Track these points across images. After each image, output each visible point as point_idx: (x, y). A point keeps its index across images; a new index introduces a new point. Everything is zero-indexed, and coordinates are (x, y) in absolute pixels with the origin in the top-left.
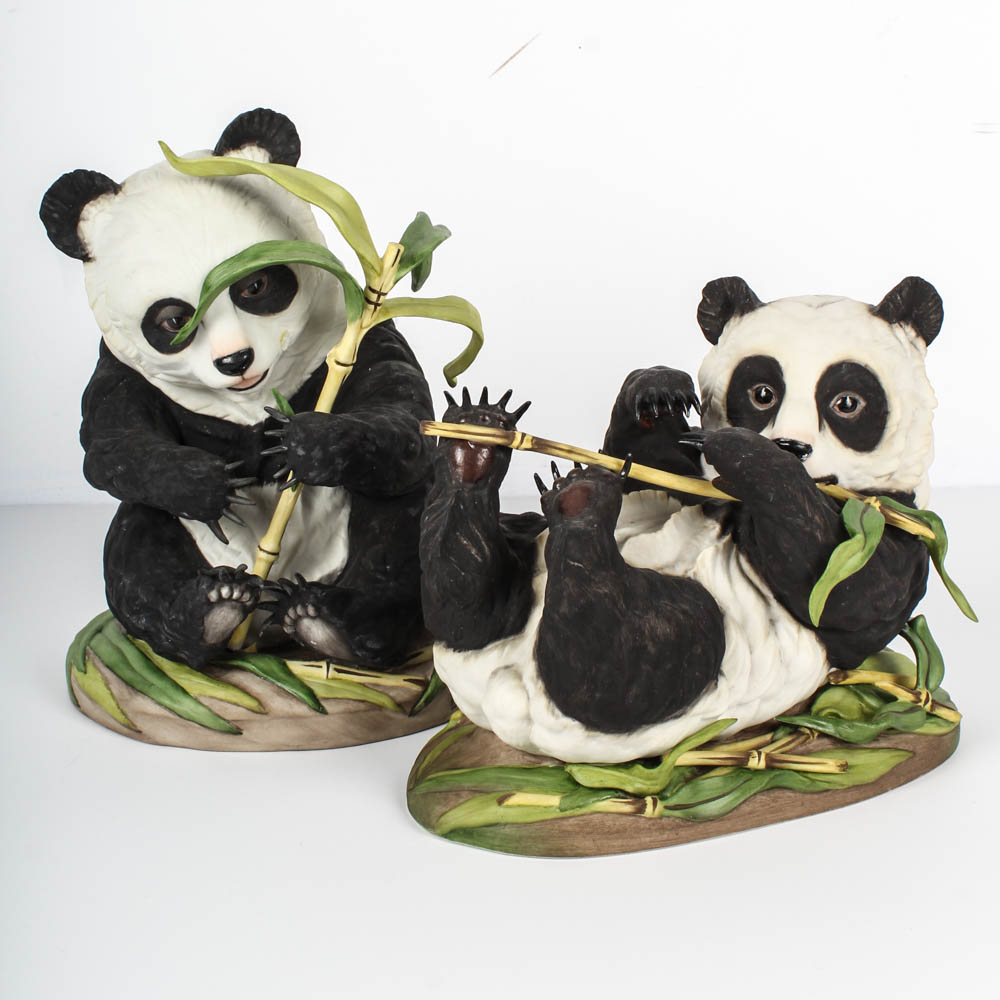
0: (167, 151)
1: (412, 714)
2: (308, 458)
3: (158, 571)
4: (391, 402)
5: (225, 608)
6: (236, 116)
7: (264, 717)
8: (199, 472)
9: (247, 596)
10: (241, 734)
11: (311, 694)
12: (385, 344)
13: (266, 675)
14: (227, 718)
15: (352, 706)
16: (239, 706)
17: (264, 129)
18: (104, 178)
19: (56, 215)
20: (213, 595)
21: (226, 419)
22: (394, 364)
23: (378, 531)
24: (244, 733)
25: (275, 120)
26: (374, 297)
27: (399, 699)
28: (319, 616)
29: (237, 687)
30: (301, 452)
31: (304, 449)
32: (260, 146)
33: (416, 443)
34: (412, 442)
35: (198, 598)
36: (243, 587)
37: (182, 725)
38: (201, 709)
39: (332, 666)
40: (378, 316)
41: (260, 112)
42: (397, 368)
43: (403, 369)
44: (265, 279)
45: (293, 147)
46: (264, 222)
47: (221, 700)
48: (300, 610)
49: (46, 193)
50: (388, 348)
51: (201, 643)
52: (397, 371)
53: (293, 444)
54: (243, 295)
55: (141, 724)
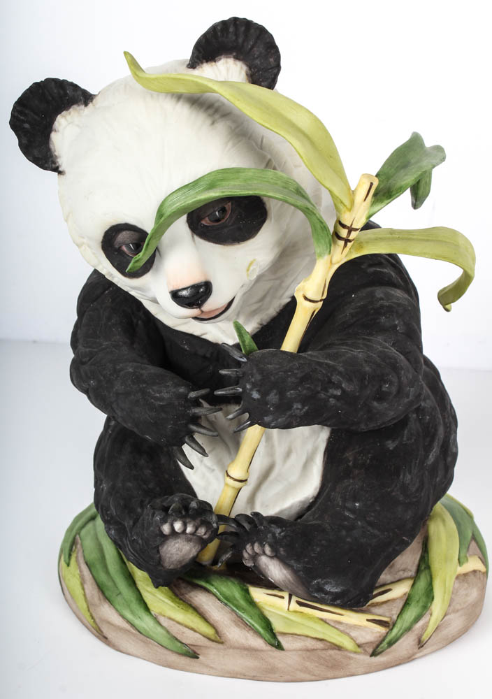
0: (133, 63)
1: (374, 654)
2: (263, 402)
3: (129, 484)
4: (371, 334)
5: (179, 540)
6: (211, 25)
7: (220, 646)
8: (161, 399)
9: (202, 531)
10: (198, 658)
11: (268, 626)
12: (372, 269)
13: (227, 601)
14: (184, 642)
15: (310, 644)
16: (195, 631)
17: (240, 40)
18: (75, 87)
19: (27, 126)
20: (166, 529)
21: (204, 337)
22: (379, 292)
23: (351, 464)
24: (200, 657)
25: (252, 31)
26: (344, 233)
27: (361, 640)
28: (276, 555)
29: (196, 610)
30: (256, 395)
31: (258, 391)
32: (237, 58)
33: (391, 383)
34: (385, 382)
35: (152, 529)
36: (198, 521)
37: (141, 640)
38: (159, 629)
39: (294, 599)
40: (350, 252)
41: (235, 20)
42: (382, 295)
43: (388, 296)
44: (228, 206)
45: (272, 60)
46: (230, 144)
47: (179, 623)
48: (257, 548)
49: (16, 103)
50: (375, 272)
51: (160, 568)
52: (382, 299)
53: (248, 386)
54: (203, 222)
55: (106, 631)
